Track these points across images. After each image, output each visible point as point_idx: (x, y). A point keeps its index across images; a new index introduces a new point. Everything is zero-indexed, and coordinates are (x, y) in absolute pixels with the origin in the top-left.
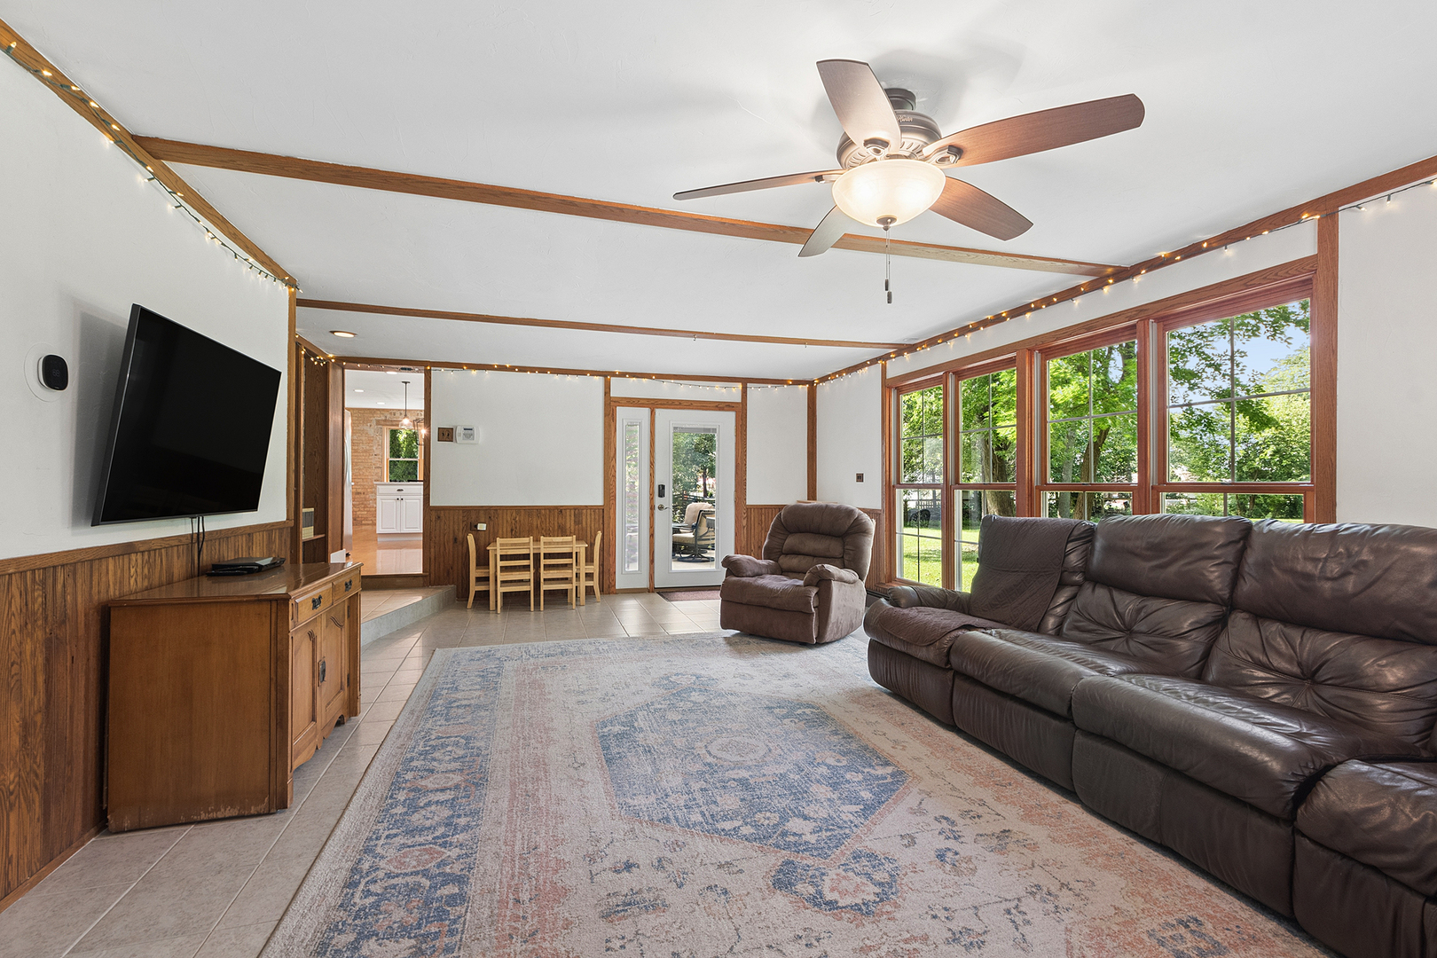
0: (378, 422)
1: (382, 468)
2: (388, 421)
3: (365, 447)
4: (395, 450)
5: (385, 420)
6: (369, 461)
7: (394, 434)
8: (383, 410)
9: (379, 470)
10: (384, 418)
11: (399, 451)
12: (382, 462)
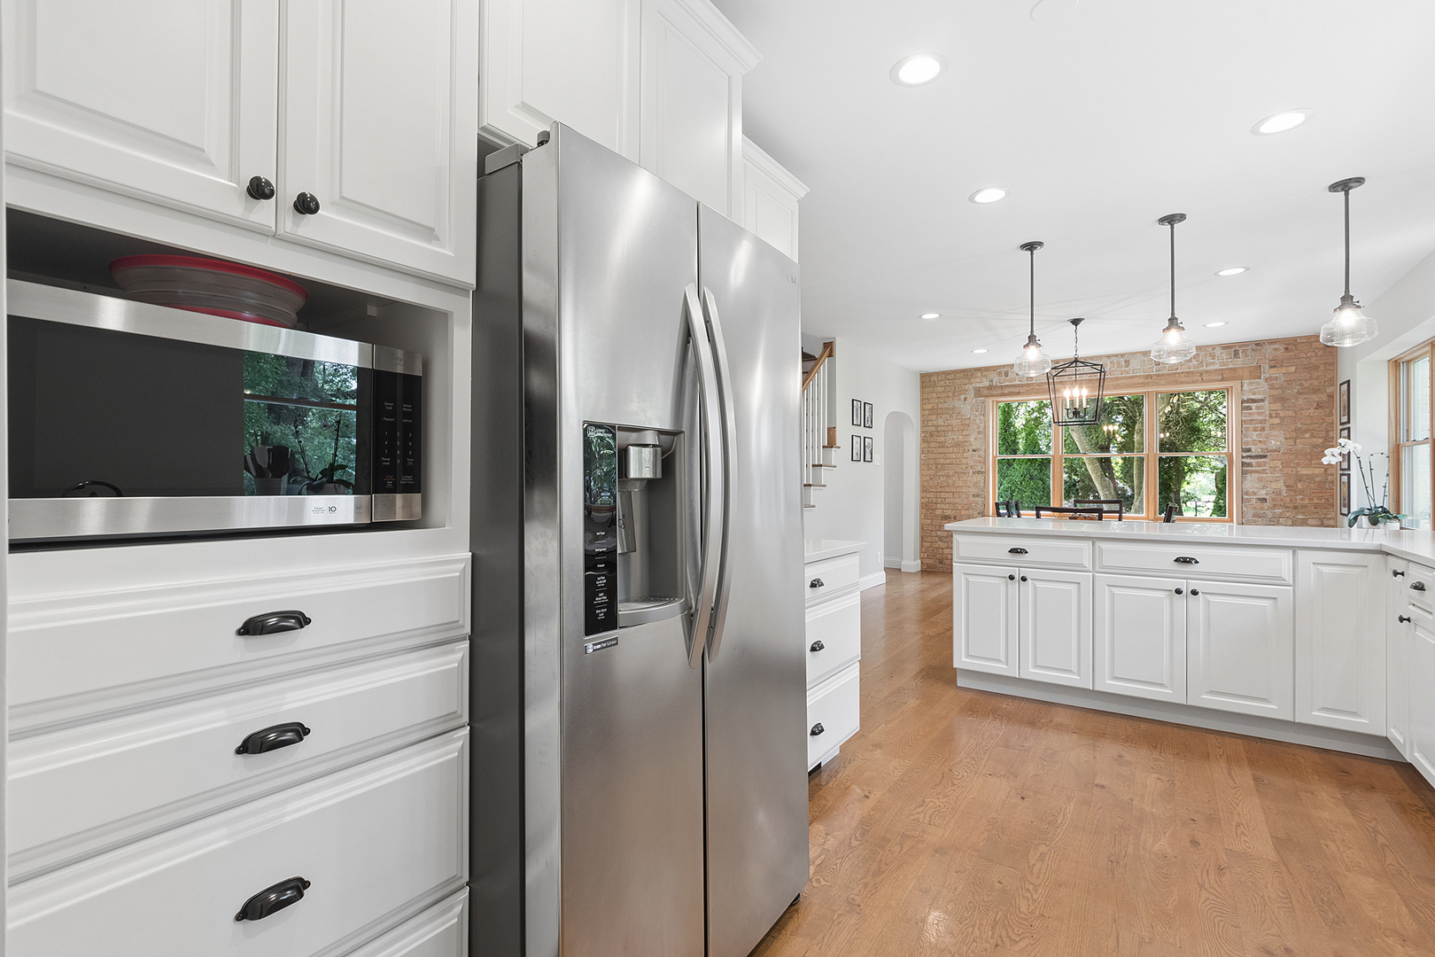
0: (978, 392)
1: (984, 473)
2: (996, 387)
3: (957, 437)
4: (1008, 442)
5: (990, 388)
6: (964, 461)
7: (1007, 413)
8: (987, 369)
9: (980, 477)
10: (987, 384)
11: (1015, 442)
12: (985, 462)
